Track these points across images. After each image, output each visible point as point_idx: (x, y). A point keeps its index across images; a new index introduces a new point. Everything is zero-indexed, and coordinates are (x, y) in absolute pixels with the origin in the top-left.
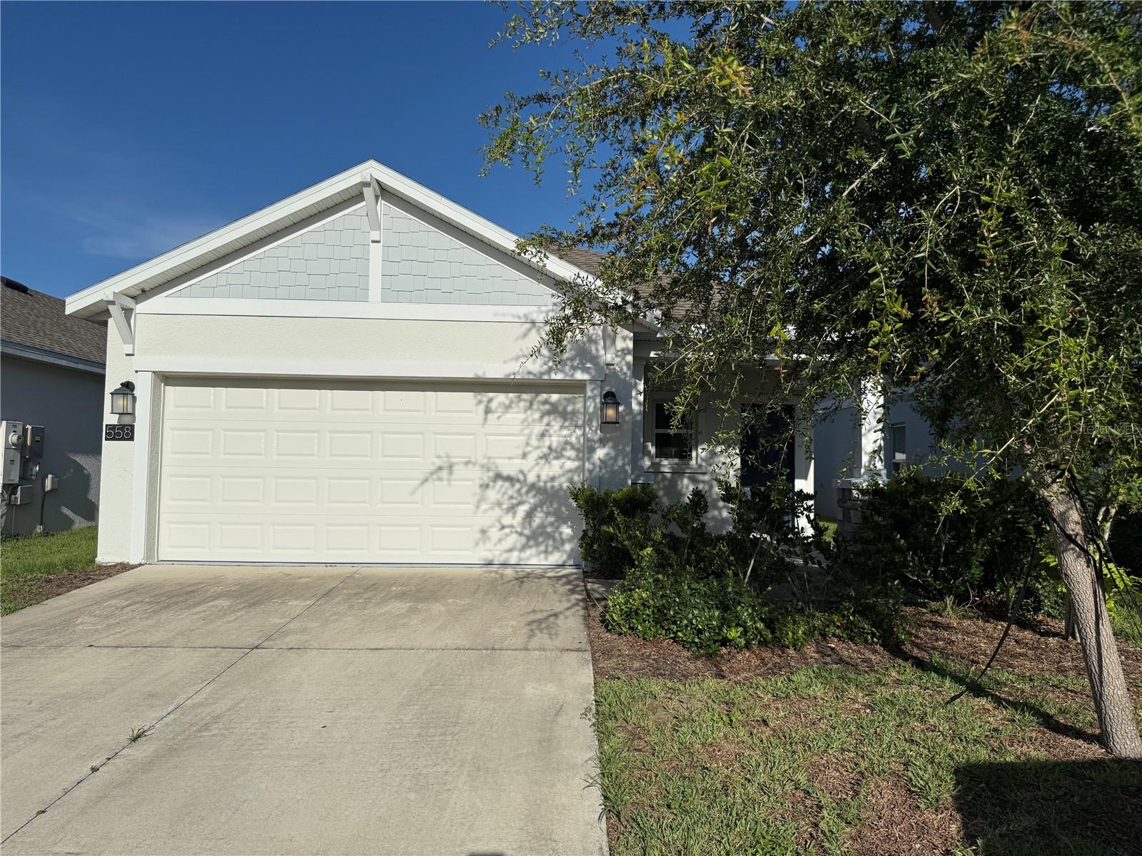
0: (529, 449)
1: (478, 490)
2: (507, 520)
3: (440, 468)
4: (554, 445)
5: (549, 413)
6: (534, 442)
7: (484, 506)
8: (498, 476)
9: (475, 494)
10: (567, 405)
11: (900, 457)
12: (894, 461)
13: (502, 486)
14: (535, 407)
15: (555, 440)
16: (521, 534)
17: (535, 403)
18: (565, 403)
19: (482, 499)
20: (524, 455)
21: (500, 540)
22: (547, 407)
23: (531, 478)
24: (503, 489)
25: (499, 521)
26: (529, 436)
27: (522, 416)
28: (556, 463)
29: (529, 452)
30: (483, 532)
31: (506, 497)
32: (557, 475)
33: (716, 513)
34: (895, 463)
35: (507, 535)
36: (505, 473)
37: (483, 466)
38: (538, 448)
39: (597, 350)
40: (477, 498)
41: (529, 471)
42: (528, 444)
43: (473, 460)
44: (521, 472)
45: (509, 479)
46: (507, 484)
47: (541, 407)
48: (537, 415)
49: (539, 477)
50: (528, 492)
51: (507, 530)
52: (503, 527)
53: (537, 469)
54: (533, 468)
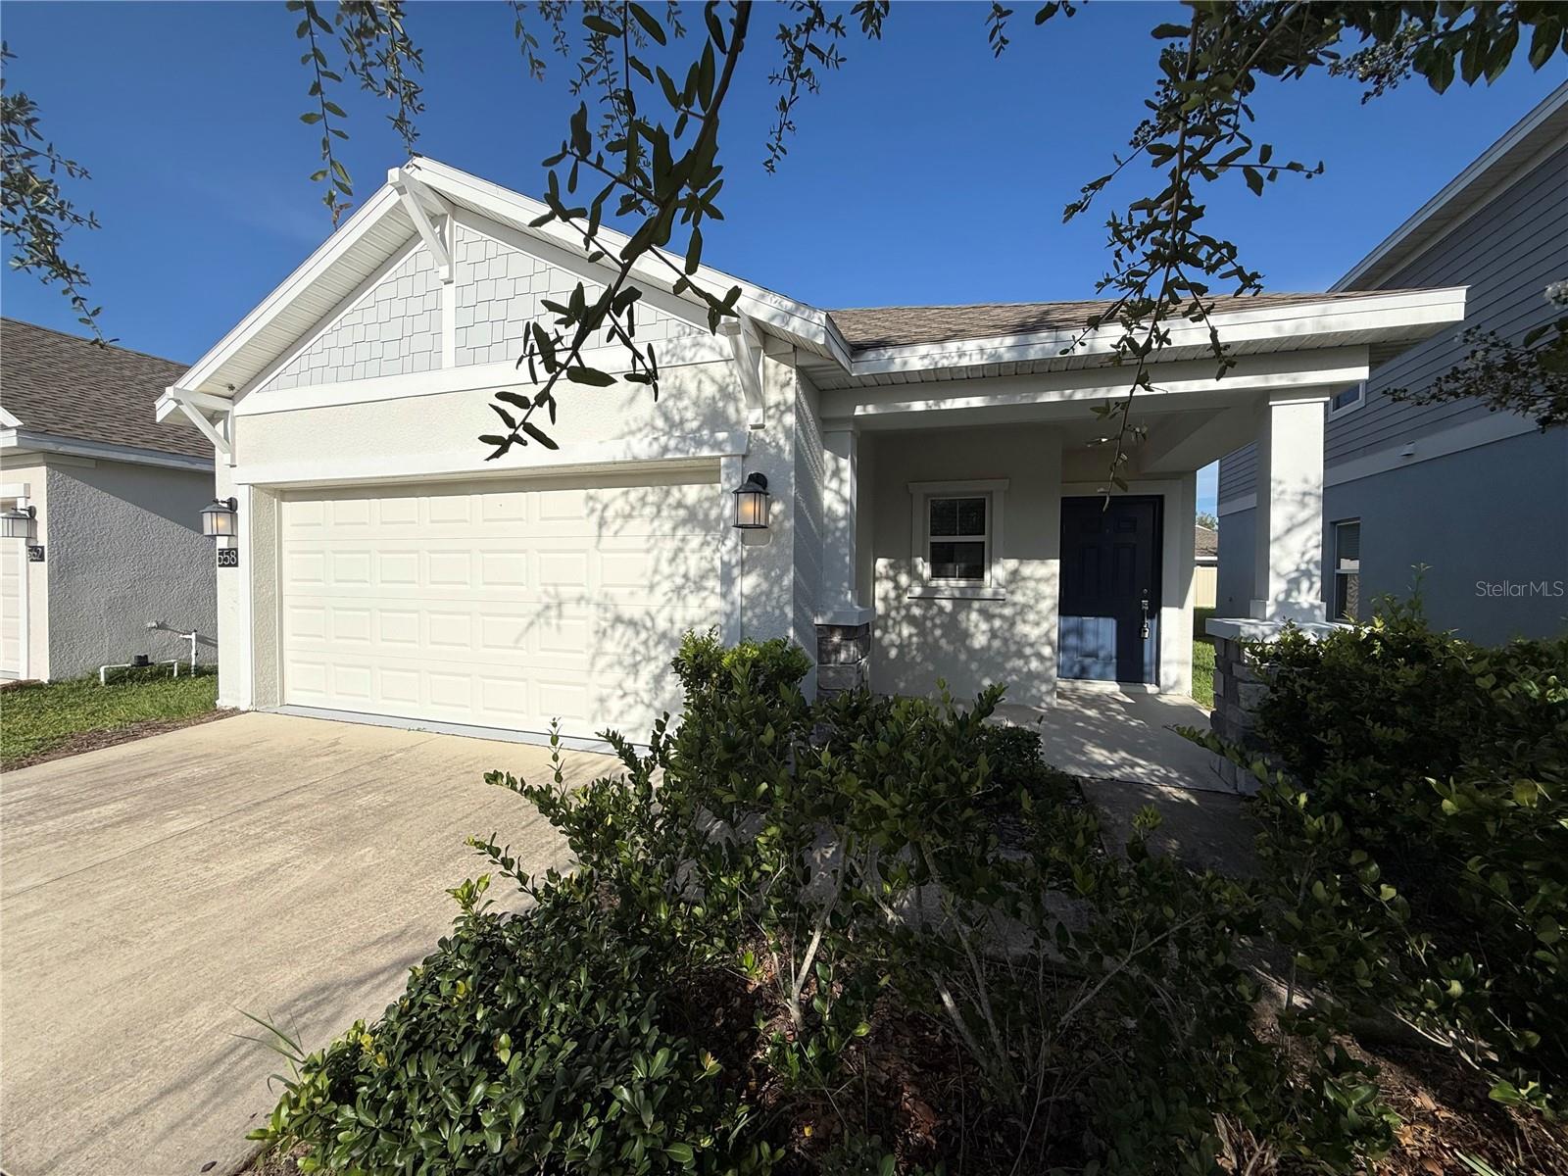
0: (657, 578)
1: (593, 640)
2: (629, 684)
3: (548, 607)
4: (692, 573)
5: (684, 522)
6: (665, 569)
7: (602, 662)
8: (618, 619)
9: (589, 646)
10: (710, 508)
11: (1349, 565)
12: (1337, 571)
13: (623, 635)
14: (665, 513)
15: (693, 564)
16: (649, 706)
17: (664, 507)
18: (706, 505)
19: (599, 653)
20: (652, 587)
21: (622, 713)
22: (682, 513)
23: (662, 624)
24: (625, 640)
25: (620, 686)
26: (658, 560)
27: (647, 529)
28: (693, 600)
29: (658, 583)
30: (602, 700)
31: (629, 651)
32: (696, 619)
33: (1020, 663)
34: (1338, 575)
35: (630, 706)
36: (626, 616)
37: (598, 605)
38: (671, 576)
39: (738, 411)
40: (592, 651)
41: (658, 611)
42: (656, 571)
43: (587, 595)
44: (648, 614)
45: (632, 623)
46: (630, 632)
47: (673, 513)
48: (667, 527)
49: (672, 621)
50: (657, 644)
51: (630, 699)
52: (625, 695)
53: (668, 609)
54: (663, 607)
